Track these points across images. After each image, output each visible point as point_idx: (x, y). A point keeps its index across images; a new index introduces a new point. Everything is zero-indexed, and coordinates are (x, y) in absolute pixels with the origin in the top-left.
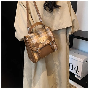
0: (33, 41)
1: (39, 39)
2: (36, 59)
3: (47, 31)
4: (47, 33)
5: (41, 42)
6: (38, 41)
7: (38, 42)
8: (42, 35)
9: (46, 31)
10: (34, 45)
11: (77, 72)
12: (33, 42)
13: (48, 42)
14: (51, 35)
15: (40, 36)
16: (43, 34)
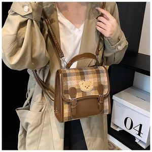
0: (68, 82)
1: (81, 82)
2: (65, 116)
3: (100, 73)
4: (99, 77)
5: (83, 89)
6: (78, 85)
7: (77, 88)
8: (88, 78)
9: (98, 72)
10: (68, 91)
11: (139, 134)
12: (69, 85)
13: (94, 93)
14: (104, 82)
15: (83, 79)
16: (91, 76)
